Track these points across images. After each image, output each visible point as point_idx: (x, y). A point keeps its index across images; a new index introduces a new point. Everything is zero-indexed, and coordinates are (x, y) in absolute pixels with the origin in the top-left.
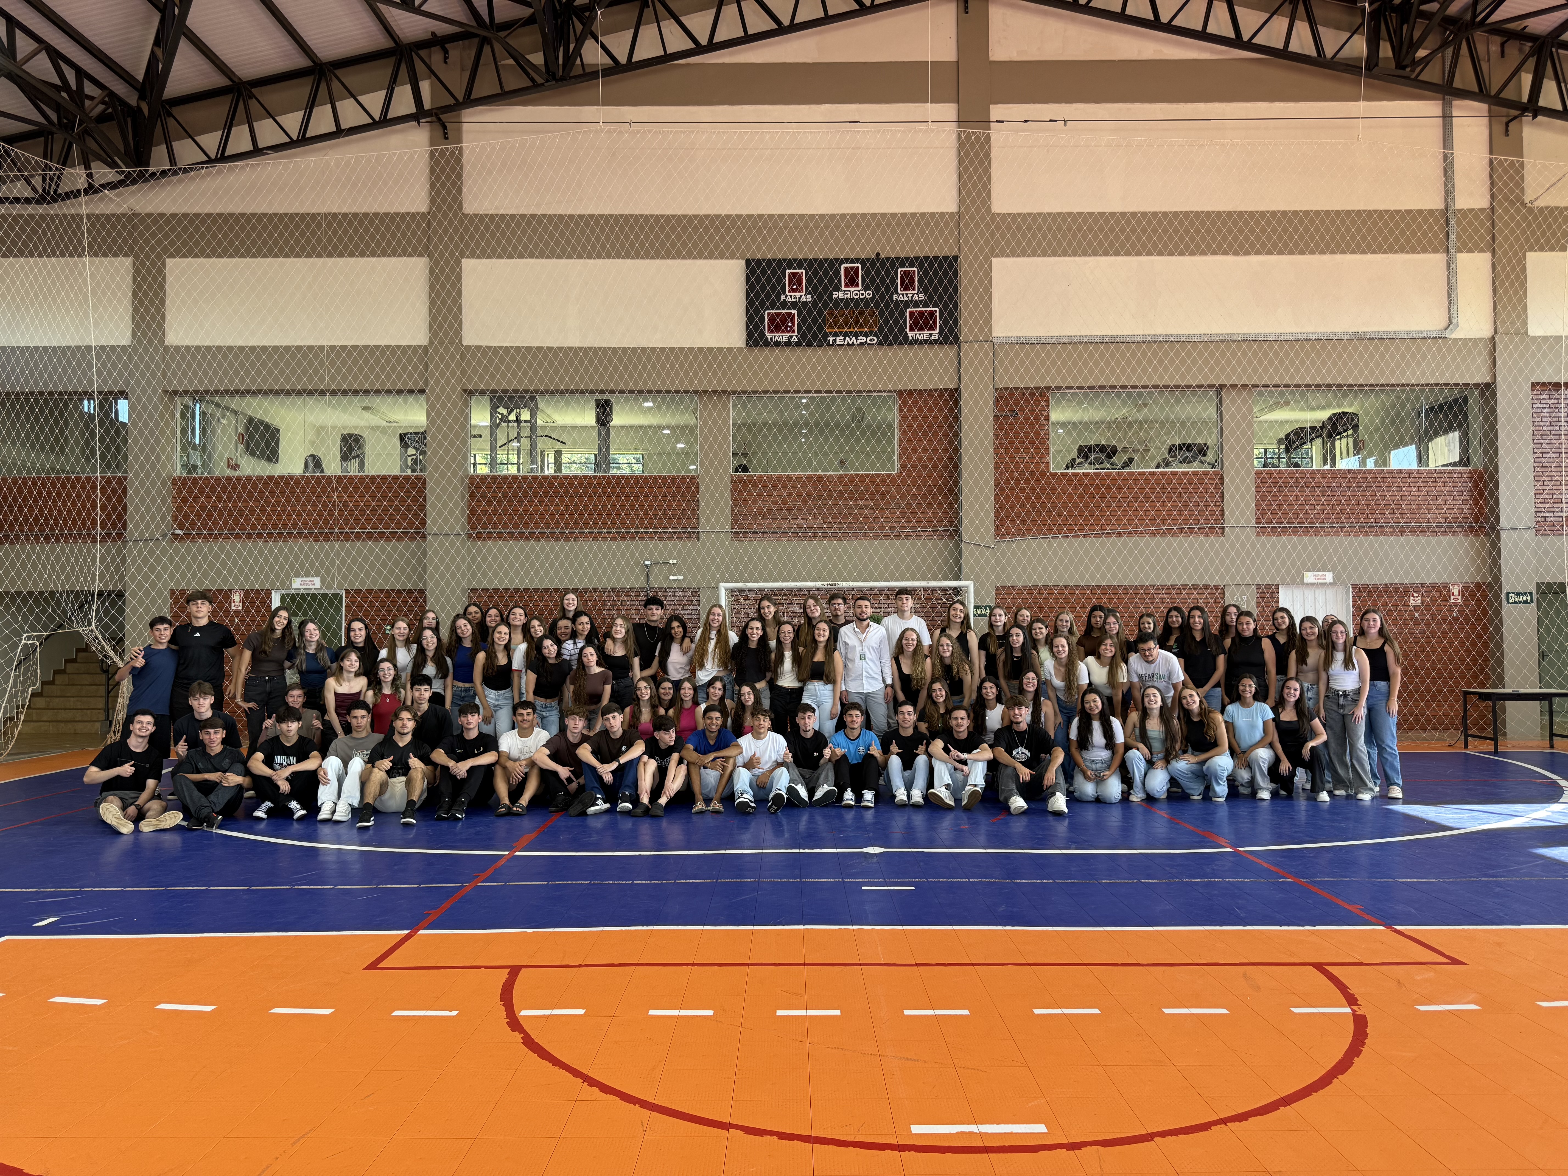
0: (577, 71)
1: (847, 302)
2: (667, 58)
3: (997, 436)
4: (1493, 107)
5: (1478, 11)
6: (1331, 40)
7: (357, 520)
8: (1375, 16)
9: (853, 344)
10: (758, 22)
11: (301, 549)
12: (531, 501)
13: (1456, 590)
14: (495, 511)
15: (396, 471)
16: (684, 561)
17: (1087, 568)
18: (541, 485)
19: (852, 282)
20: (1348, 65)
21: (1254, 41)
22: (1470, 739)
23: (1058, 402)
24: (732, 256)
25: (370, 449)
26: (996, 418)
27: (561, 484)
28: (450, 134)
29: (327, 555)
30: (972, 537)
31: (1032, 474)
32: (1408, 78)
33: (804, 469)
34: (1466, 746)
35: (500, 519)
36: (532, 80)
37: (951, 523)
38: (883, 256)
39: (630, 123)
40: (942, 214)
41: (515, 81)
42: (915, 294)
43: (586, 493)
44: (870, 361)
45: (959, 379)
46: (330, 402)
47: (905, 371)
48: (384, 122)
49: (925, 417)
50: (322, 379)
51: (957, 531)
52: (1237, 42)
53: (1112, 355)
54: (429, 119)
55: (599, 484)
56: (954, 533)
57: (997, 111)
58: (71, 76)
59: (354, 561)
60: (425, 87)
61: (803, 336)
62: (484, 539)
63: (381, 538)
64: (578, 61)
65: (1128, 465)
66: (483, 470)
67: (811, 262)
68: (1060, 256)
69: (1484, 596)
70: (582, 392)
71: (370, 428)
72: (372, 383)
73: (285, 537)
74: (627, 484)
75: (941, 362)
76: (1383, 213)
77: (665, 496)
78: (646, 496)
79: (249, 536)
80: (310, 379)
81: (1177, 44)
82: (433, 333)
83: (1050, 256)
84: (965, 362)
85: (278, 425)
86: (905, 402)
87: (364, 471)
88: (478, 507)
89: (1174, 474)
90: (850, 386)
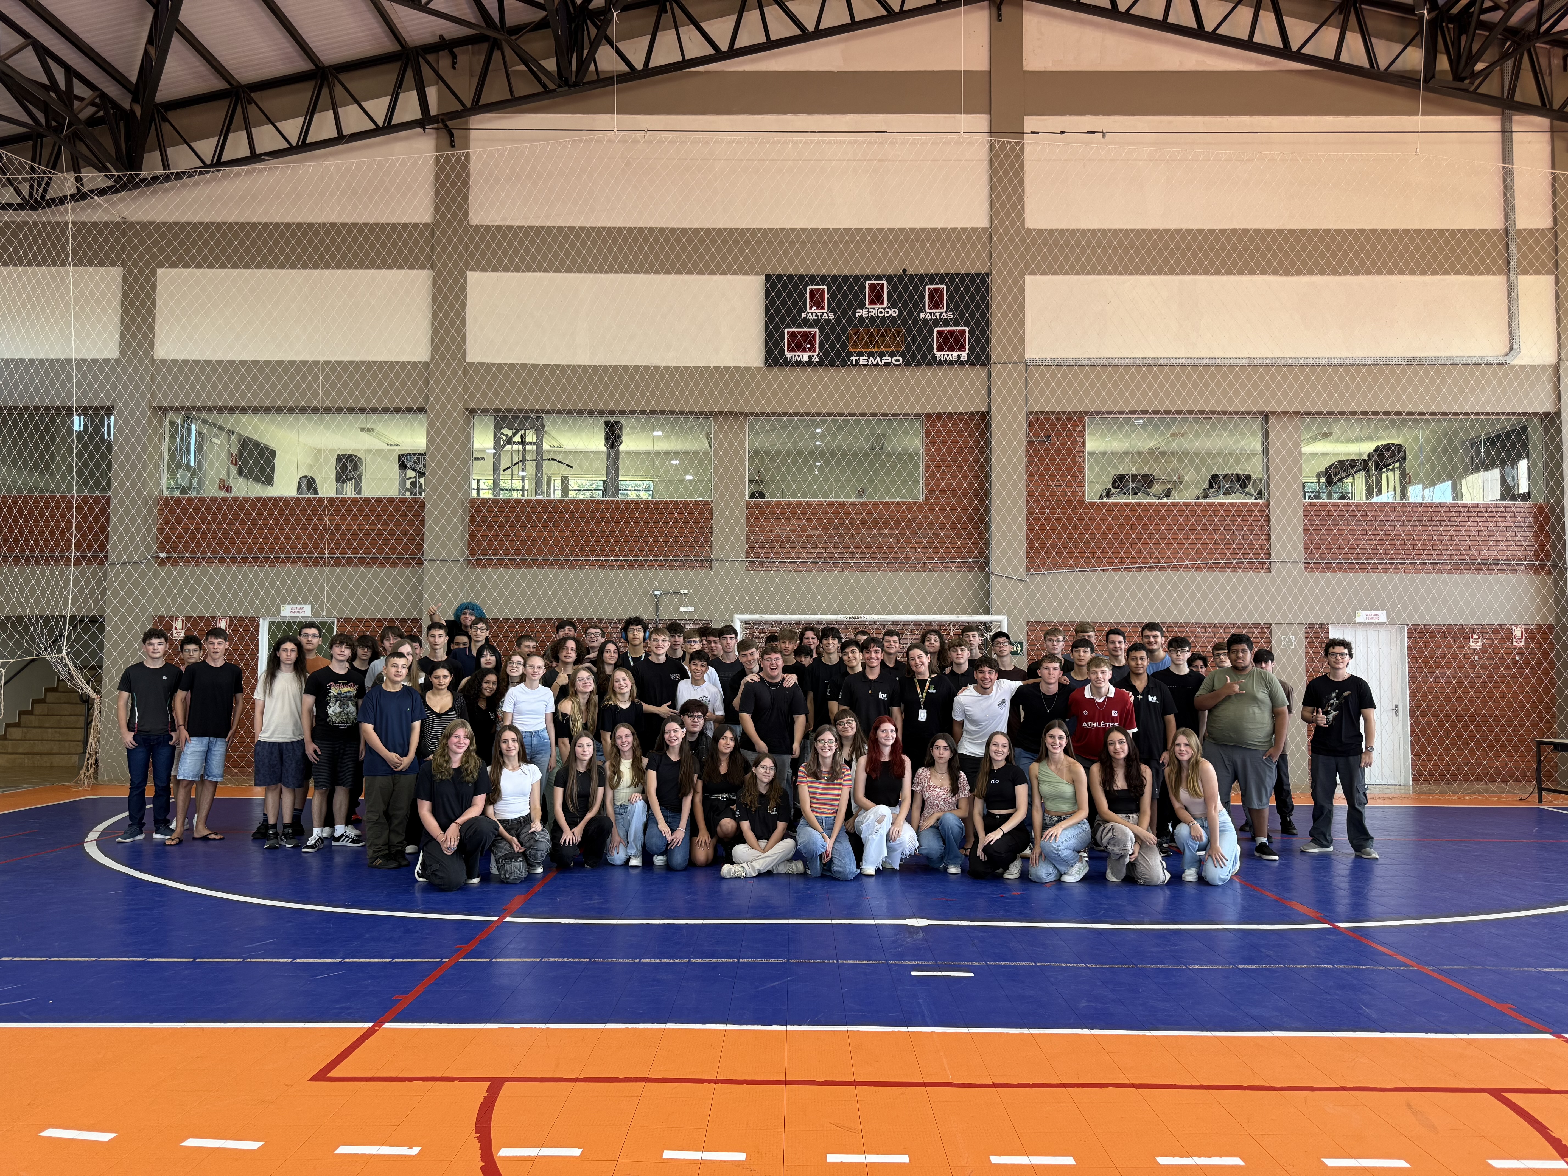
0: (591, 76)
1: (872, 320)
2: (686, 64)
3: (1030, 461)
4: (1556, 122)
5: (1544, 18)
6: (1385, 51)
7: (349, 544)
8: (1434, 24)
9: (877, 364)
10: (781, 28)
11: (289, 574)
12: (534, 526)
13: (1518, 632)
14: (496, 536)
15: (393, 494)
16: (696, 591)
17: (1128, 604)
18: (545, 509)
20: (1403, 77)
21: (1303, 51)
22: (1544, 793)
23: (1095, 428)
24: (751, 271)
25: (367, 471)
26: (1031, 442)
27: (567, 509)
28: (457, 140)
29: (316, 581)
30: (1003, 569)
31: (1069, 502)
32: (1467, 91)
33: (825, 496)
34: (1540, 801)
35: (501, 545)
36: (544, 86)
37: (981, 554)
38: (910, 272)
39: (646, 131)
40: (973, 230)
41: (526, 86)
43: (593, 518)
44: (897, 382)
45: (990, 402)
46: (324, 419)
47: (934, 391)
48: (388, 128)
49: (955, 440)
50: (316, 394)
52: (1285, 52)
54: (435, 126)
55: (607, 509)
56: (985, 564)
57: (1031, 123)
58: (59, 75)
59: (345, 587)
60: (432, 93)
61: (824, 355)
62: (484, 566)
64: (592, 67)
65: (1168, 495)
66: (486, 494)
67: (835, 278)
68: (1099, 274)
69: (1545, 639)
70: (591, 412)
71: (368, 451)
72: (368, 400)
73: (272, 562)
74: (637, 509)
75: (972, 383)
76: (1441, 232)
77: (676, 522)
78: (656, 522)
79: (233, 560)
80: (303, 394)
81: (1221, 54)
82: (435, 348)
83: (1088, 273)
84: (997, 383)
85: (273, 445)
86: (933, 424)
87: (359, 493)
88: (479, 531)
89: (1222, 505)
90: (874, 408)
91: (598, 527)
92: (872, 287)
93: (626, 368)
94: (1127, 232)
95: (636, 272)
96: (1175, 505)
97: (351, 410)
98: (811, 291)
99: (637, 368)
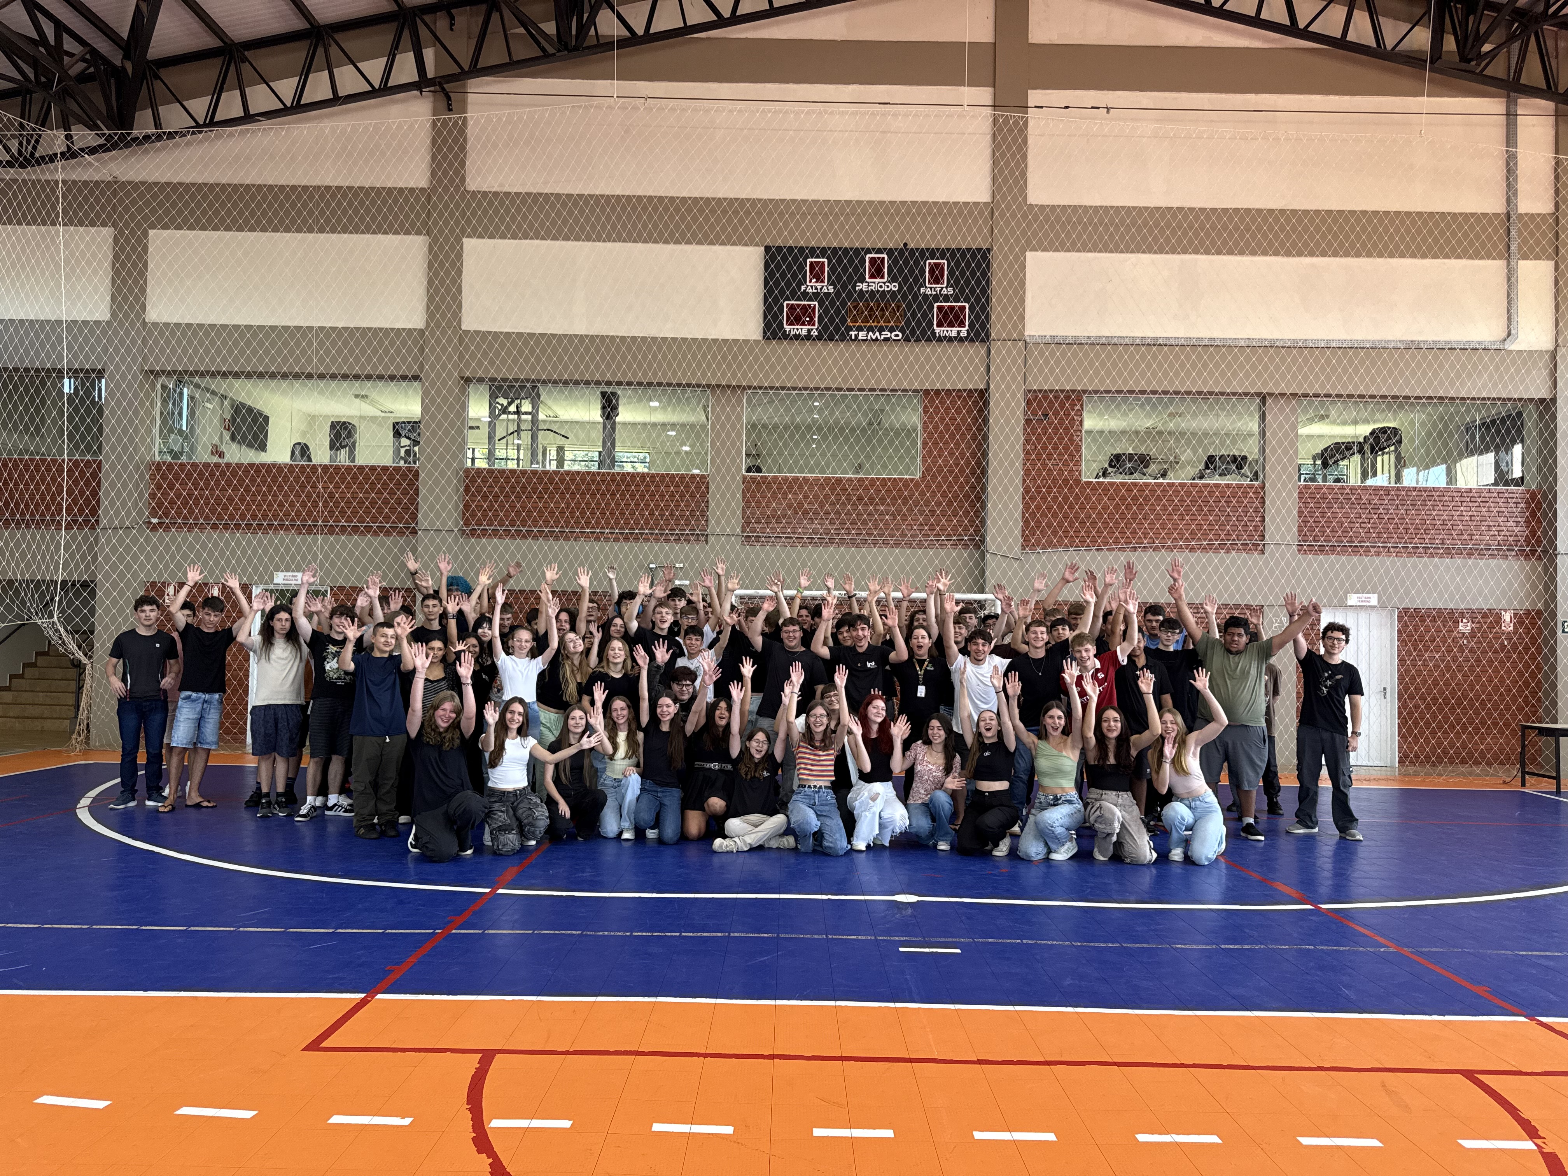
0: (591, 41)
1: (872, 293)
2: (687, 30)
3: (1028, 440)
4: (1561, 106)
6: (1392, 31)
7: (343, 512)
8: (1440, 6)
9: (877, 339)
11: (282, 541)
12: (529, 497)
13: (1507, 617)
14: (491, 507)
15: (387, 462)
16: (692, 565)
18: (540, 480)
20: (1409, 57)
21: (1310, 29)
22: (1527, 777)
23: (1093, 407)
24: (751, 242)
25: (361, 438)
26: (1028, 421)
27: (562, 480)
28: (454, 107)
29: (310, 548)
30: (998, 548)
31: (1066, 481)
32: (1473, 72)
33: (822, 471)
34: (1523, 785)
35: (496, 516)
36: (543, 50)
37: (977, 532)
38: (911, 246)
39: (646, 98)
40: (974, 204)
41: (524, 50)
43: (588, 489)
44: (896, 357)
45: (989, 379)
46: (318, 385)
47: (933, 368)
48: (384, 90)
49: (953, 417)
50: (309, 361)
51: (983, 541)
52: (1292, 29)
54: (432, 89)
55: (603, 481)
56: (978, 542)
57: (1035, 97)
58: (49, 30)
59: (338, 555)
60: (429, 54)
61: (823, 329)
62: (479, 537)
63: (369, 532)
64: (592, 32)
65: (1164, 475)
66: (481, 464)
67: (835, 250)
68: (1100, 251)
69: (1533, 624)
70: (587, 383)
71: (362, 418)
72: (363, 367)
73: (265, 529)
74: (633, 481)
75: (971, 360)
76: (1443, 215)
77: (672, 496)
78: (653, 495)
79: (226, 527)
80: (297, 361)
81: (1227, 30)
82: (431, 315)
83: (1090, 251)
84: (996, 360)
85: (266, 411)
86: (932, 401)
87: (353, 461)
88: (473, 501)
89: (1217, 486)
90: (873, 383)
91: (593, 499)
92: (873, 261)
93: (623, 339)
94: (1129, 210)
95: (635, 241)
96: (1171, 485)
97: (345, 377)
98: (811, 263)
99: (634, 339)
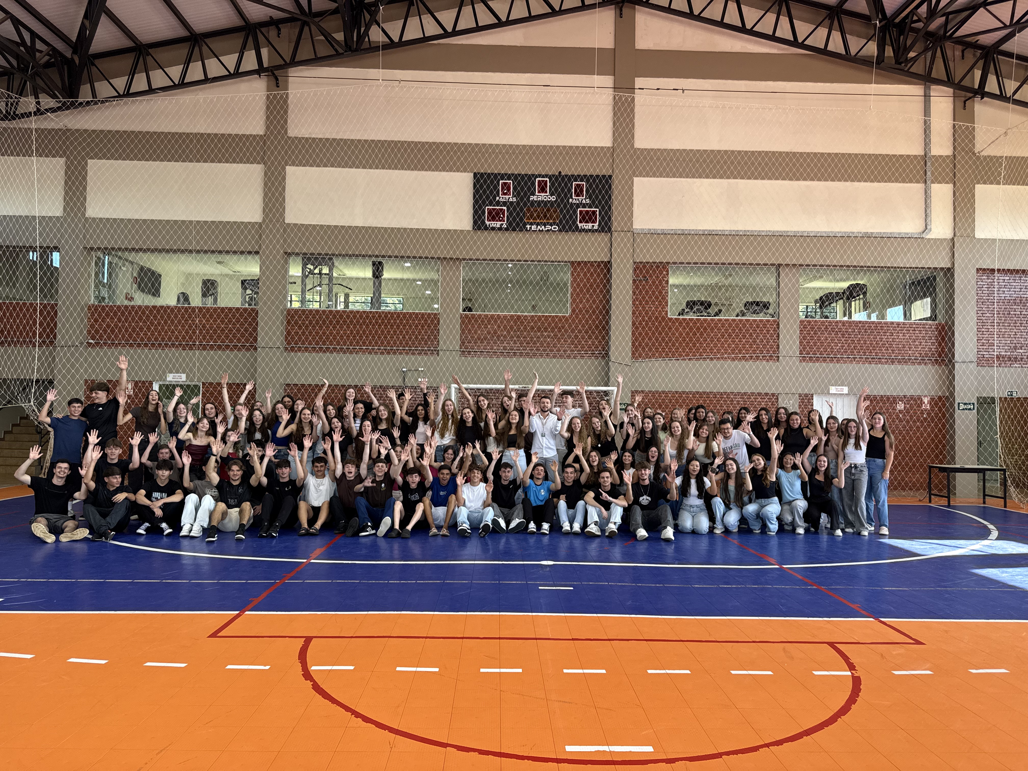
0: (366, 45)
1: (539, 203)
2: (425, 39)
3: (634, 293)
4: (956, 91)
5: (949, 28)
6: (855, 44)
7: (211, 337)
8: (883, 29)
9: (542, 230)
10: (485, 18)
11: (174, 355)
12: (328, 327)
13: (926, 400)
14: (303, 333)
15: (238, 305)
16: (429, 369)
17: (690, 380)
18: (335, 316)
19: (543, 190)
20: (864, 60)
21: (806, 43)
22: (932, 497)
23: (674, 272)
24: (465, 170)
25: (221, 289)
26: (634, 281)
27: (348, 317)
28: (280, 84)
29: (191, 359)
30: (617, 358)
31: (657, 318)
32: (903, 70)
33: (509, 311)
34: (930, 502)
35: (307, 338)
36: (336, 50)
37: (604, 349)
38: (563, 174)
39: (400, 81)
40: (602, 148)
41: (324, 50)
42: (584, 199)
43: (364, 322)
44: (553, 242)
45: (611, 255)
46: (196, 258)
47: (576, 249)
48: (237, 74)
49: (588, 279)
50: (190, 243)
51: (607, 354)
52: (794, 43)
53: (710, 243)
54: (266, 74)
55: (374, 317)
56: (606, 355)
57: (639, 82)
58: (27, 37)
59: (209, 363)
60: (265, 52)
61: (510, 224)
62: (296, 351)
63: (227, 349)
64: (367, 39)
66: (296, 305)
67: (516, 176)
68: (677, 177)
69: (944, 405)
70: (364, 256)
71: (221, 276)
73: (163, 347)
74: (392, 317)
75: (599, 244)
76: (885, 156)
77: (417, 326)
78: (402, 326)
79: (139, 346)
80: (183, 242)
81: (756, 42)
82: (266, 215)
83: (671, 177)
84: (616, 243)
85: (159, 271)
86: (575, 269)
87: (217, 304)
88: (292, 330)
89: (754, 321)
90: (540, 258)
91: (367, 328)
93: (386, 229)
95: (393, 169)
97: (212, 252)
99: (393, 229)
